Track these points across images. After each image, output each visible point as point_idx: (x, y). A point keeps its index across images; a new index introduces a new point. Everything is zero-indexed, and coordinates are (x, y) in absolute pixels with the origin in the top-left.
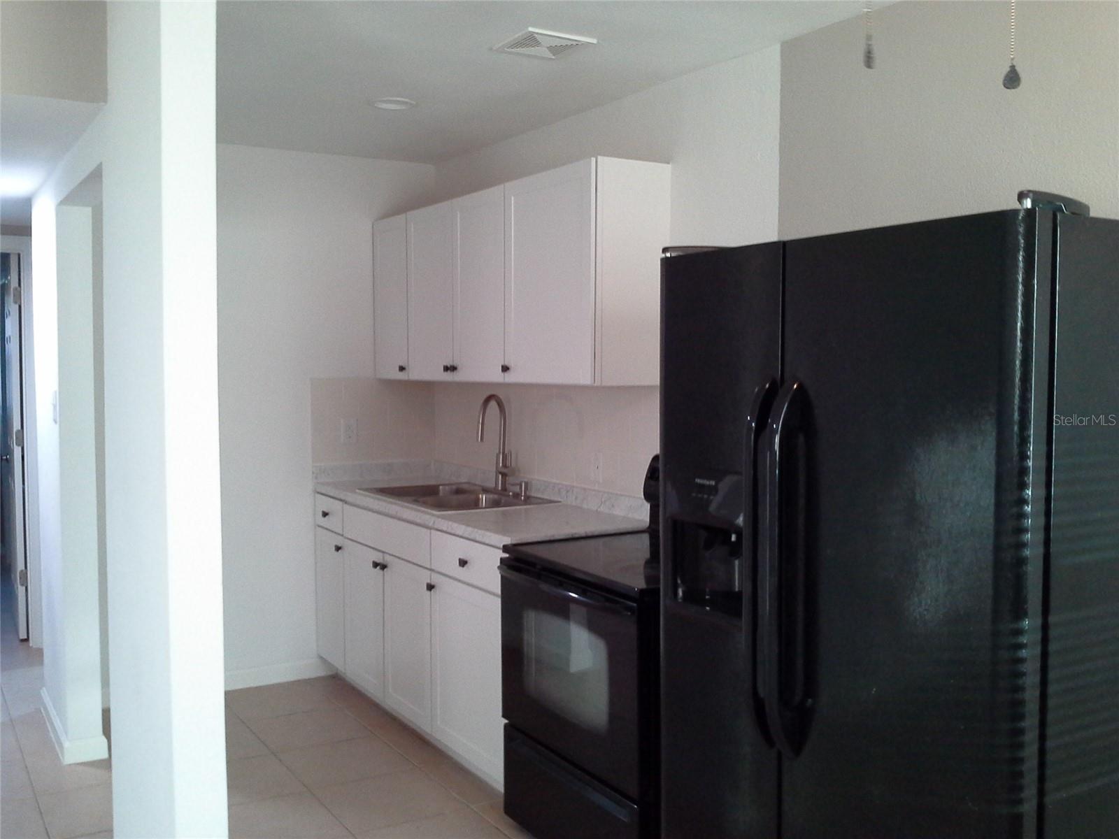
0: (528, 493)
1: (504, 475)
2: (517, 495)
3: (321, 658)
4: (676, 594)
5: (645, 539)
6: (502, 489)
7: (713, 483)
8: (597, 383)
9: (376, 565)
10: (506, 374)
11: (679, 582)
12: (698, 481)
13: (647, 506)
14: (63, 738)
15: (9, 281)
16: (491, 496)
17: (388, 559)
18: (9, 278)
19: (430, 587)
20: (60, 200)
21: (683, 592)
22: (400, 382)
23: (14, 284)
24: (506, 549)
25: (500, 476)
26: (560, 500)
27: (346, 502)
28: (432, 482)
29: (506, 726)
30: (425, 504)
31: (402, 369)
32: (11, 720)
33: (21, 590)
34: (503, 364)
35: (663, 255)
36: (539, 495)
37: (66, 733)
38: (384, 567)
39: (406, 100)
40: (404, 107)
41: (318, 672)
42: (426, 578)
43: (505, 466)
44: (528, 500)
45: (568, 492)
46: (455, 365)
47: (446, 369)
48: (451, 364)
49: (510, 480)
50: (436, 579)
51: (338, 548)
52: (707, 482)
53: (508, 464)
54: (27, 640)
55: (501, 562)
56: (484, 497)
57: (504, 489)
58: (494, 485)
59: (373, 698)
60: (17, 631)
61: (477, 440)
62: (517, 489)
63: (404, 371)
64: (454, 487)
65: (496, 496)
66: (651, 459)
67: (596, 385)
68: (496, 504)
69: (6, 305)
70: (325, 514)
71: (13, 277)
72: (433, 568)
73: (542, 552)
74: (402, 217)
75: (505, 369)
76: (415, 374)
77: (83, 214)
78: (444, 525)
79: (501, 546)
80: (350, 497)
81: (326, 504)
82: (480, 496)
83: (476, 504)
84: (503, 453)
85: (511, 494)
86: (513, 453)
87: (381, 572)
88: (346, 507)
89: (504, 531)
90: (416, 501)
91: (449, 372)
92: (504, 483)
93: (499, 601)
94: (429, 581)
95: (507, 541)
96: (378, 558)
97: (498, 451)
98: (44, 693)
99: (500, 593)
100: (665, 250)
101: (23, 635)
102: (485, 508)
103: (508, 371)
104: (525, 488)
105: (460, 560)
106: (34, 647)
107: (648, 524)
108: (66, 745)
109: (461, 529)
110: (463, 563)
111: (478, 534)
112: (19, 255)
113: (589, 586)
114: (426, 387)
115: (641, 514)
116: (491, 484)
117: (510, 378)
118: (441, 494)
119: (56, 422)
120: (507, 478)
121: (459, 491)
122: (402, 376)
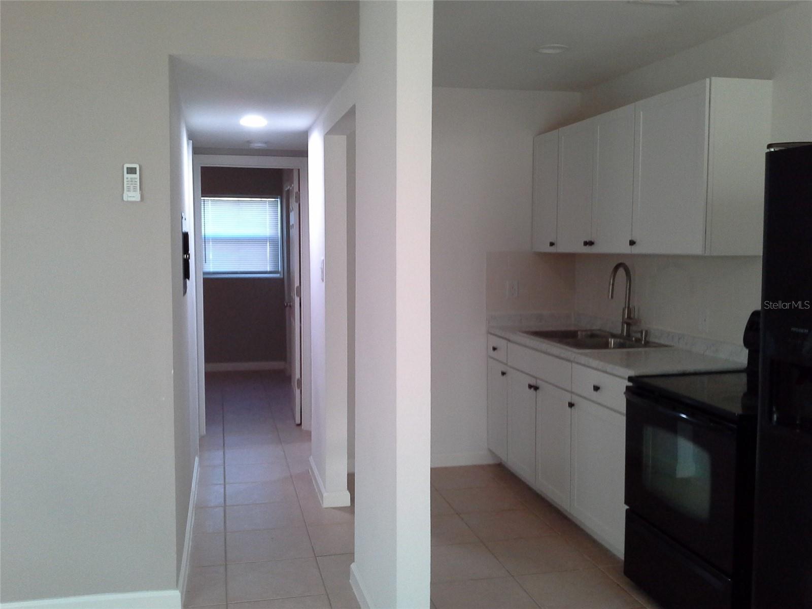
0: (647, 339)
1: (628, 325)
2: (638, 340)
3: (490, 451)
4: (771, 418)
5: (744, 378)
6: (626, 335)
7: (806, 331)
8: (707, 254)
9: (530, 386)
10: (633, 247)
11: (774, 409)
12: (794, 329)
13: (746, 352)
14: (323, 490)
15: (293, 188)
16: (618, 340)
17: (539, 383)
18: (293, 185)
19: (571, 405)
20: (326, 132)
21: (777, 418)
22: (550, 254)
23: (296, 190)
24: (630, 379)
25: (625, 326)
26: (672, 344)
27: (509, 340)
28: (572, 328)
29: (627, 511)
30: (568, 344)
31: (552, 244)
32: (291, 476)
33: (297, 392)
34: (630, 239)
35: (768, 150)
36: (657, 341)
37: (325, 488)
38: (536, 388)
39: (562, 46)
40: (558, 51)
41: (487, 460)
42: (568, 398)
43: (629, 317)
44: (647, 344)
45: (679, 339)
46: (593, 241)
47: (586, 243)
48: (590, 240)
49: (634, 328)
50: (575, 400)
51: (503, 374)
52: (802, 331)
53: (632, 316)
54: (301, 424)
55: (626, 390)
56: (612, 341)
57: (629, 335)
58: (620, 332)
59: (528, 483)
60: (294, 419)
61: (609, 296)
62: (639, 335)
63: (553, 246)
64: (589, 333)
65: (622, 341)
66: (750, 314)
67: (706, 255)
68: (621, 346)
69: (290, 204)
70: (494, 349)
71: (295, 185)
72: (573, 390)
73: (660, 383)
74: (555, 132)
75: (632, 243)
76: (563, 248)
77: (341, 140)
78: (583, 359)
79: (627, 377)
80: (513, 337)
81: (495, 342)
82: (610, 340)
83: (606, 346)
84: (629, 307)
85: (634, 339)
86: (636, 308)
87: (535, 392)
88: (510, 345)
89: (628, 366)
90: (560, 342)
91: (588, 246)
92: (628, 330)
93: (624, 419)
94: (570, 401)
95: (632, 373)
96: (533, 382)
97: (624, 306)
98: (311, 459)
99: (625, 412)
100: (769, 146)
101: (298, 421)
102: (614, 348)
103: (635, 245)
104: (645, 335)
105: (594, 386)
106: (305, 429)
107: (746, 366)
108: (325, 495)
109: (595, 363)
110: (596, 388)
111: (609, 367)
112: (299, 170)
113: (697, 409)
114: (570, 258)
115: (741, 357)
116: (618, 331)
117: (635, 250)
118: (579, 337)
119: (323, 281)
120: (631, 328)
121: (593, 335)
122: (552, 250)
